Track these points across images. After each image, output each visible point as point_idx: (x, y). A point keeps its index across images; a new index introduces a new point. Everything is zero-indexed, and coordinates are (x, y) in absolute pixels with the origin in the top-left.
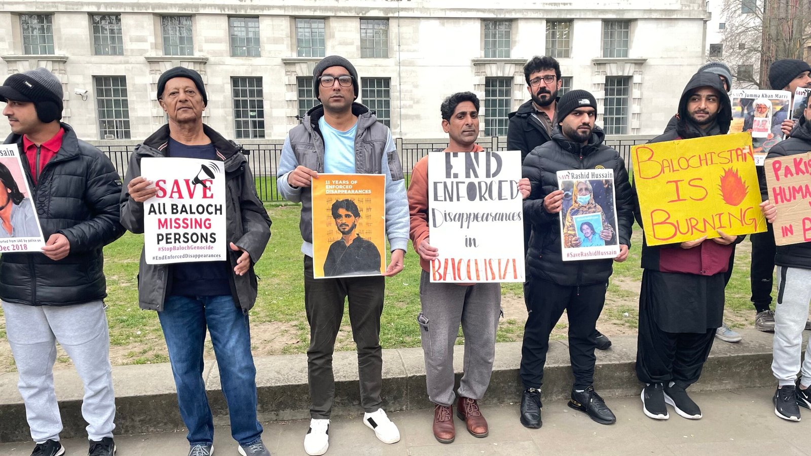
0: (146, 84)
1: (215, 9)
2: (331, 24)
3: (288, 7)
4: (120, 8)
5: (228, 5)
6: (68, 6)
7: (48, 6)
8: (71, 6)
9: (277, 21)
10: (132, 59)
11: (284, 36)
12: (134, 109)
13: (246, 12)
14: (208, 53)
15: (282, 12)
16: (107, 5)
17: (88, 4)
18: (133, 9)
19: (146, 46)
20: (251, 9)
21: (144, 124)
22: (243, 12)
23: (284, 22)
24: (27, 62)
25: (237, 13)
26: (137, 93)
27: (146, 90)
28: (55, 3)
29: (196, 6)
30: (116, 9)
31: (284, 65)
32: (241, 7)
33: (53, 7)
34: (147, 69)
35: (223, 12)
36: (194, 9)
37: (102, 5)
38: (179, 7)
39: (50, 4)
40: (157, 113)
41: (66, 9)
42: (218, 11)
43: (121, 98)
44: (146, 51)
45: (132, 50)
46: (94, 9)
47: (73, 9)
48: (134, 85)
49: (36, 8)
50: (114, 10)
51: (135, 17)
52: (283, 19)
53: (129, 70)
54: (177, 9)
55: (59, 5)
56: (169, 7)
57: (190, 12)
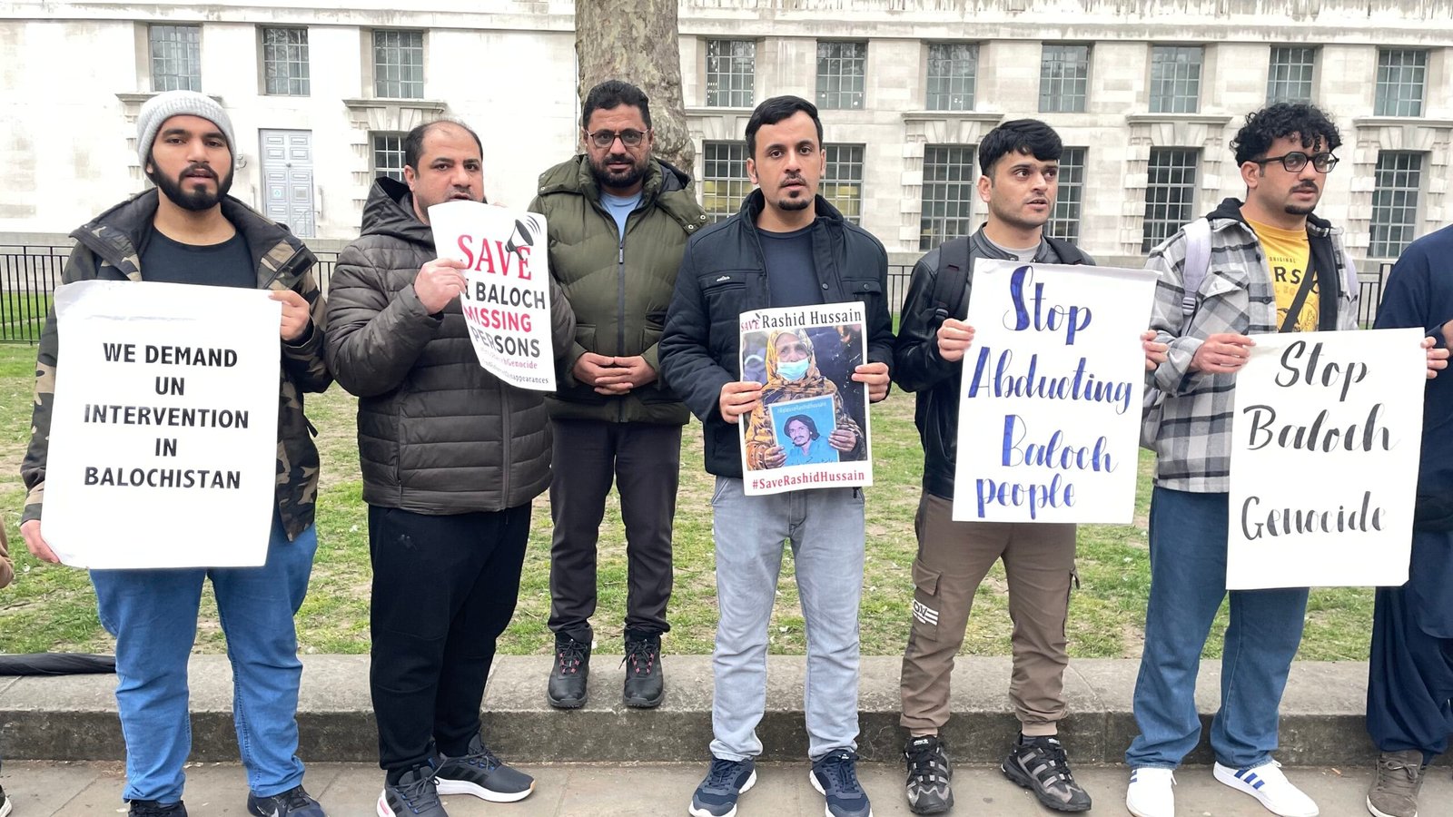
0: (1119, 162)
1: (1254, 33)
2: (1446, 61)
3: (1378, 30)
4: (1098, 33)
5: (1277, 27)
6: (1016, 30)
7: (983, 30)
8: (1020, 31)
9: (1354, 55)
10: (1103, 119)
11: (1363, 80)
12: (1095, 202)
13: (1305, 39)
14: (1229, 108)
15: (1366, 39)
16: (1077, 27)
17: (1048, 27)
18: (1119, 35)
19: (1129, 97)
20: (1314, 34)
21: (1109, 228)
22: (1299, 39)
23: (1366, 55)
24: (942, 124)
25: (1291, 41)
26: (1105, 176)
27: (1118, 172)
28: (995, 24)
29: (1223, 30)
30: (1092, 33)
31: (1356, 130)
32: (1299, 30)
33: (991, 31)
34: (1124, 135)
35: (1267, 40)
36: (1219, 34)
37: (1070, 30)
38: (1195, 31)
39: (987, 27)
40: (1136, 209)
41: (1012, 35)
42: (1258, 38)
43: (1070, 184)
44: (1127, 105)
45: (1105, 104)
46: (1055, 35)
47: (1023, 35)
48: (1100, 162)
49: (965, 33)
50: (1088, 37)
51: (1117, 48)
52: (1365, 50)
53: (1095, 137)
54: (1191, 34)
55: (1002, 28)
56: (1177, 31)
57: (1212, 39)
